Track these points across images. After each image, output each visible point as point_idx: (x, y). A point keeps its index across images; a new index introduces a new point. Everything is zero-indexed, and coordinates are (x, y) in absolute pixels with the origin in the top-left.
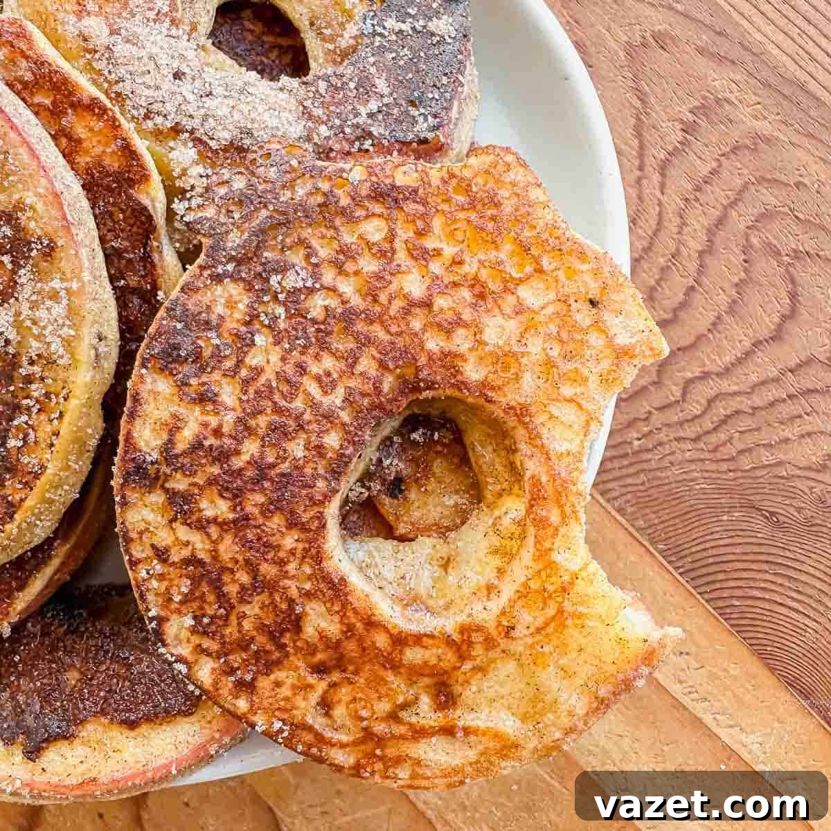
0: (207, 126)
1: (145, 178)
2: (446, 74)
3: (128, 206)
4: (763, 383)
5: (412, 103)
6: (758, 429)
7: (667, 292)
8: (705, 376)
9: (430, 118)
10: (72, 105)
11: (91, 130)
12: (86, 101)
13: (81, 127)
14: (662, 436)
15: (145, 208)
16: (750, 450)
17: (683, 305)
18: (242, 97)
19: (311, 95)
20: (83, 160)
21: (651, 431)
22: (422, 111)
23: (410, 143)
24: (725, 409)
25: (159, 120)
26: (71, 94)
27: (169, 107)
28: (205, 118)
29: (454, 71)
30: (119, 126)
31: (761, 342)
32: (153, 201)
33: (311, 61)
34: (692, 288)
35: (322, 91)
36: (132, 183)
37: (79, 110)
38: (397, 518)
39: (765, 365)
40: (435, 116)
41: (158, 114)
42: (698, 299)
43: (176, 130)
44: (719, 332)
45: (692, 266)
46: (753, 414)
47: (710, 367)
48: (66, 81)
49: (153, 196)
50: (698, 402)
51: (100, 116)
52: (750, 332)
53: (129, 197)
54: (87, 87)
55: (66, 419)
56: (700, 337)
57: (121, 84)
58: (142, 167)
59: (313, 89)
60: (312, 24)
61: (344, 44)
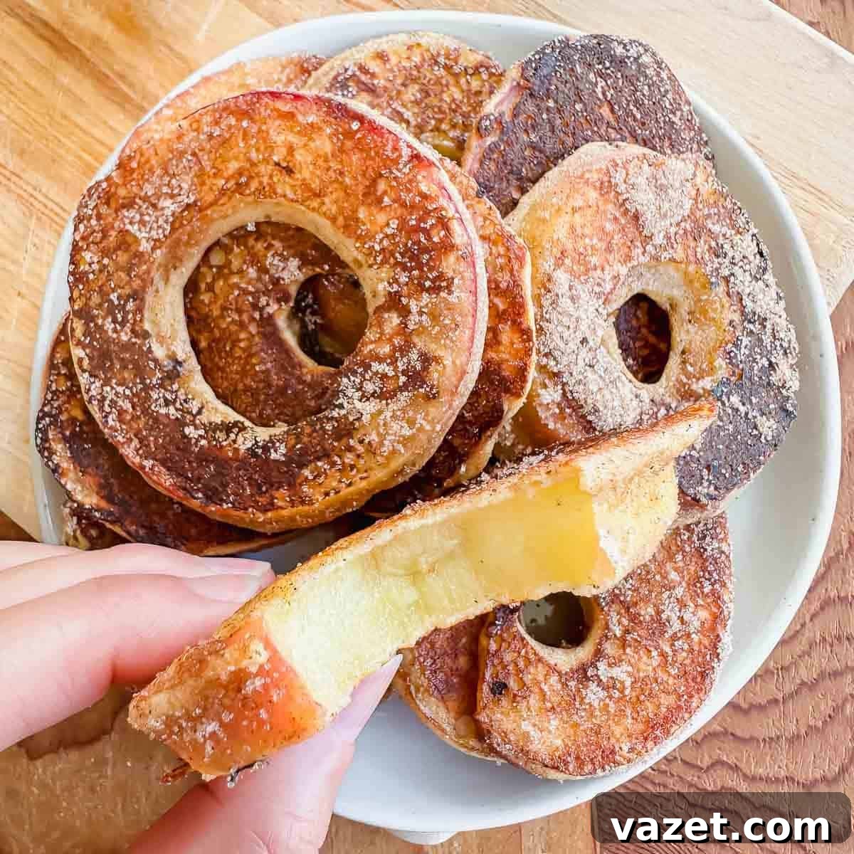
0: (576, 388)
1: (519, 396)
2: (744, 464)
3: (493, 400)
5: (708, 467)
7: (758, 688)
8: (736, 768)
9: (712, 488)
10: (514, 322)
11: (512, 343)
12: (524, 326)
13: (507, 334)
14: (670, 782)
15: (503, 411)
17: (761, 708)
18: (610, 385)
19: (651, 412)
20: (491, 355)
21: (666, 772)
22: (711, 478)
23: (687, 495)
25: (552, 363)
26: (519, 315)
27: (565, 360)
28: (579, 382)
29: (751, 464)
30: (530, 356)
31: (793, 779)
32: (509, 409)
33: (664, 376)
34: (776, 701)
35: (659, 415)
36: (507, 391)
37: (515, 327)
38: (484, 708)
40: (716, 488)
41: (555, 359)
42: (775, 712)
43: (557, 375)
44: (770, 748)
45: (789, 687)
47: (742, 766)
48: (522, 306)
49: (512, 407)
50: (714, 781)
51: (524, 341)
52: (792, 767)
53: (499, 397)
54: (530, 320)
55: (351, 489)
56: (752, 739)
57: (548, 324)
58: (522, 388)
59: (655, 410)
60: (683, 352)
61: (694, 387)
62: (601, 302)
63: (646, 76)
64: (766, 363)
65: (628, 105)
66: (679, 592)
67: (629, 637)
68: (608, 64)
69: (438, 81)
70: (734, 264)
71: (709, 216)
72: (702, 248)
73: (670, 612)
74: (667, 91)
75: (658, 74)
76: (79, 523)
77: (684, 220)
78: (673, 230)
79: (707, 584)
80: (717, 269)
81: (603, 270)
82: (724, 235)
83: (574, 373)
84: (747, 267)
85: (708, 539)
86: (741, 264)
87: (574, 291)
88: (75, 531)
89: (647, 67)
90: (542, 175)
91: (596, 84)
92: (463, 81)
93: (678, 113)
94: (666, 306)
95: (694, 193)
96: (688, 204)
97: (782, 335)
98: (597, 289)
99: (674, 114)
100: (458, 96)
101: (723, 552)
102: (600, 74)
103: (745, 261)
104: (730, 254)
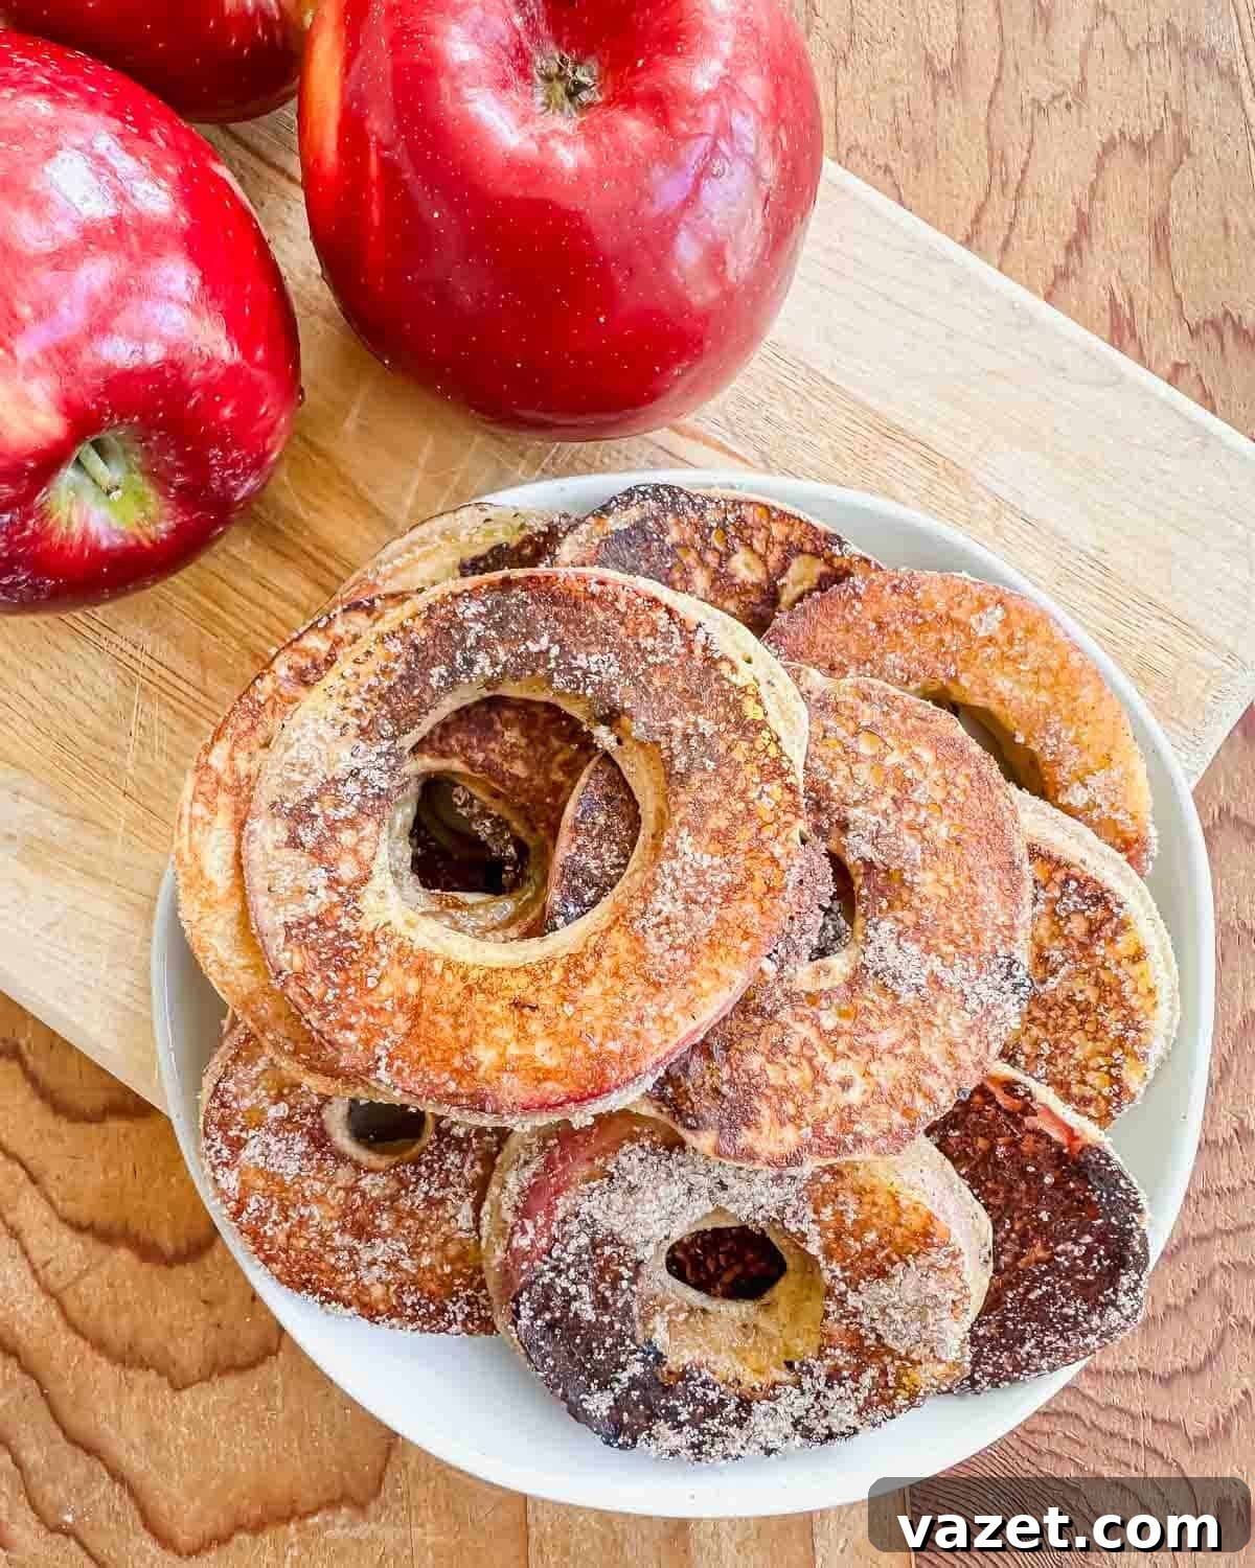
4: (1121, 1410)
6: (1083, 1446)
16: (1060, 1457)
24: (1069, 1404)
31: (1147, 1373)
33: (676, 1282)
39: (1137, 1396)
46: (1089, 1430)
52: (1146, 1357)
60: (704, 1311)
61: (657, 1318)
62: (773, 1214)
63: (1089, 1313)
64: (681, 1418)
65: (1048, 1284)
66: (406, 1264)
67: (356, 1196)
68: (1106, 1263)
69: (1101, 1027)
70: (817, 1398)
71: (884, 1373)
72: (842, 1358)
73: (381, 1250)
74: (1067, 1340)
75: (1092, 1331)
76: (540, 533)
77: (879, 1337)
78: (865, 1321)
79: (414, 1298)
80: (811, 1374)
81: (814, 1221)
82: (857, 1390)
83: (682, 1170)
84: (813, 1415)
85: (467, 1309)
86: (817, 1407)
87: (788, 1180)
88: (530, 527)
89: (1101, 1317)
90: (948, 1155)
91: (1076, 1242)
92: (1101, 1061)
93: (1037, 1352)
94: (767, 1298)
95: (914, 1356)
96: (900, 1348)
97: (719, 1447)
98: (789, 1212)
99: (1037, 1346)
100: (1079, 1054)
101: (450, 1325)
102: (1090, 1251)
103: (821, 1413)
104: (830, 1394)
